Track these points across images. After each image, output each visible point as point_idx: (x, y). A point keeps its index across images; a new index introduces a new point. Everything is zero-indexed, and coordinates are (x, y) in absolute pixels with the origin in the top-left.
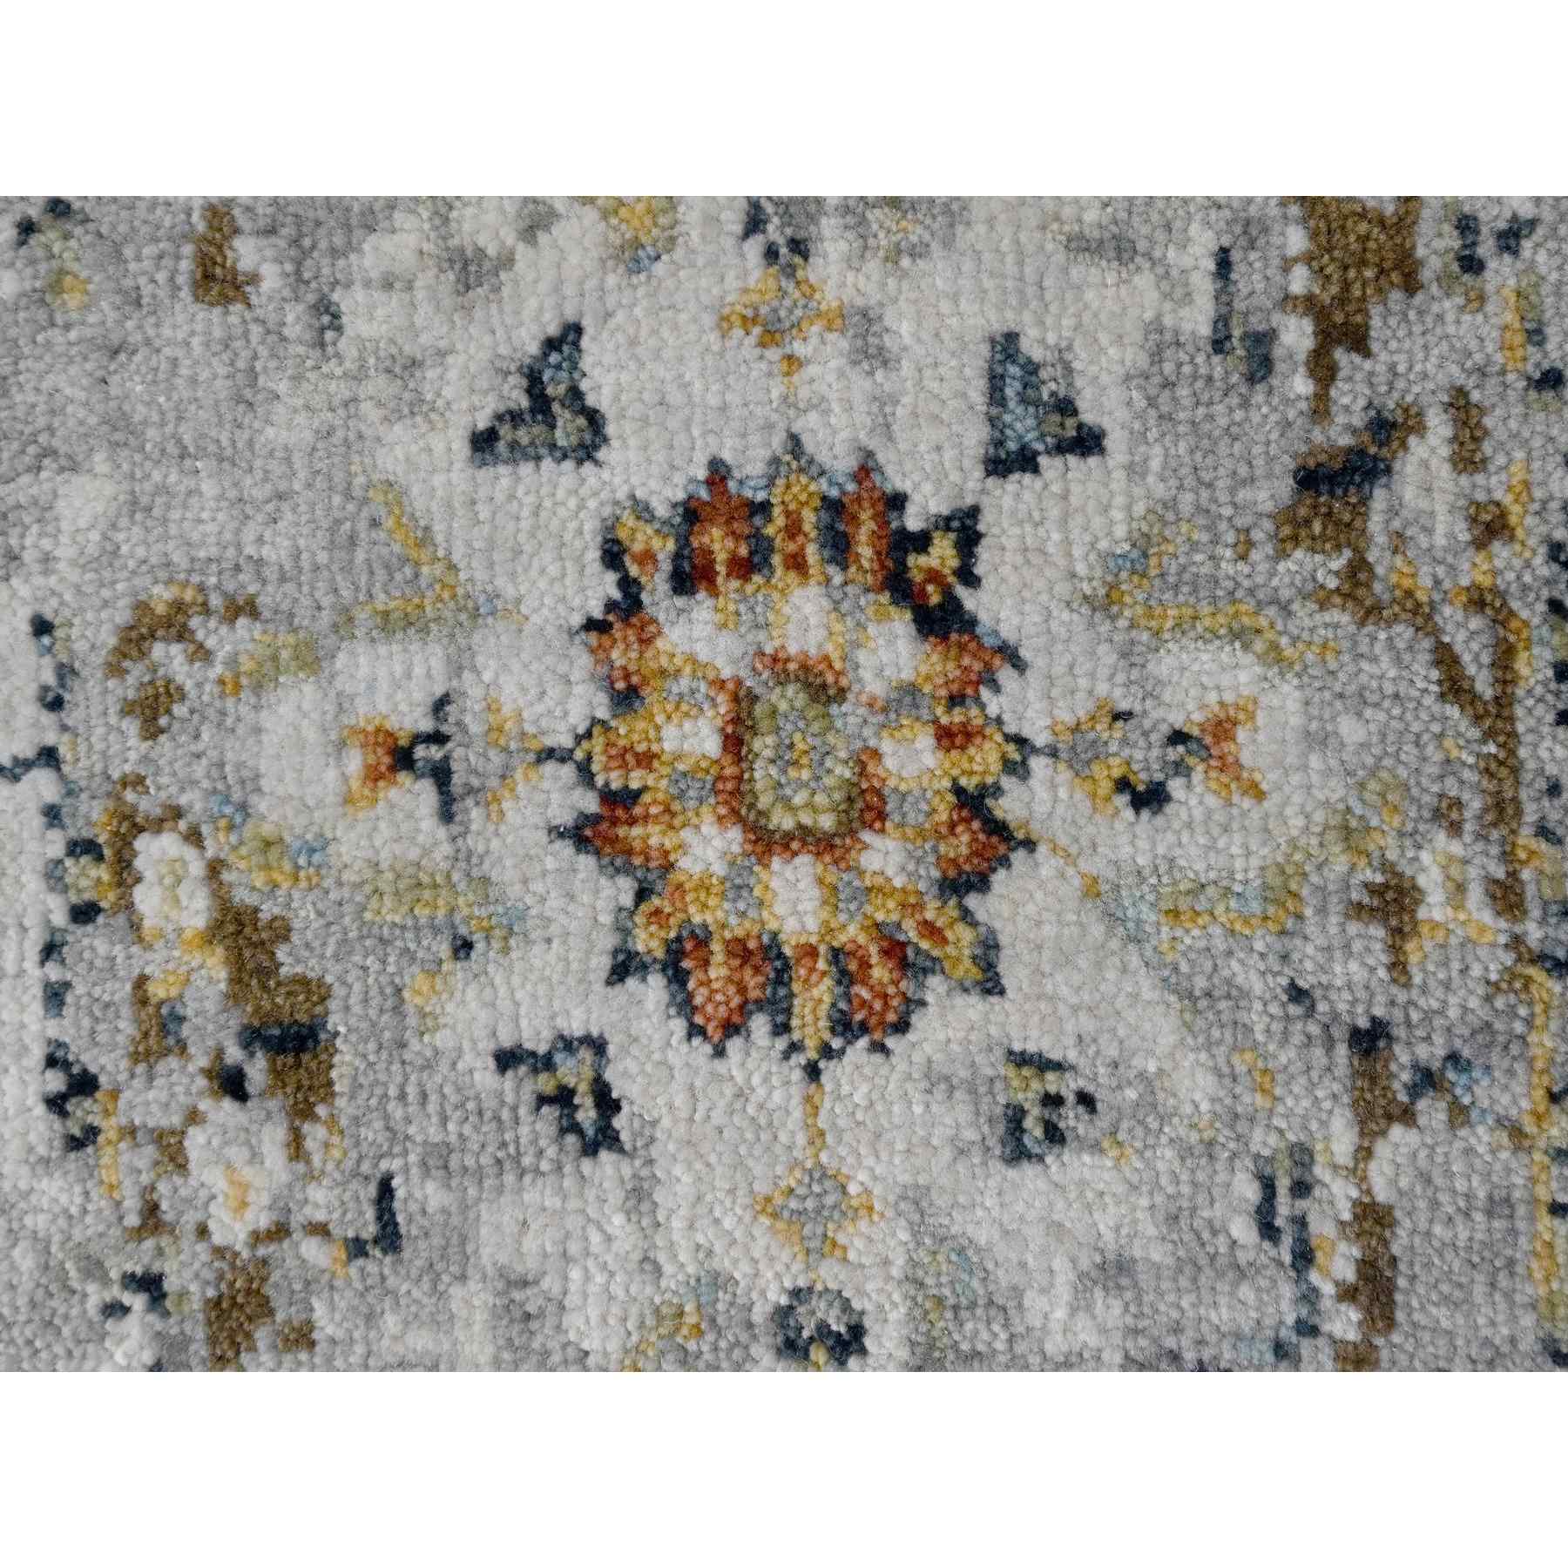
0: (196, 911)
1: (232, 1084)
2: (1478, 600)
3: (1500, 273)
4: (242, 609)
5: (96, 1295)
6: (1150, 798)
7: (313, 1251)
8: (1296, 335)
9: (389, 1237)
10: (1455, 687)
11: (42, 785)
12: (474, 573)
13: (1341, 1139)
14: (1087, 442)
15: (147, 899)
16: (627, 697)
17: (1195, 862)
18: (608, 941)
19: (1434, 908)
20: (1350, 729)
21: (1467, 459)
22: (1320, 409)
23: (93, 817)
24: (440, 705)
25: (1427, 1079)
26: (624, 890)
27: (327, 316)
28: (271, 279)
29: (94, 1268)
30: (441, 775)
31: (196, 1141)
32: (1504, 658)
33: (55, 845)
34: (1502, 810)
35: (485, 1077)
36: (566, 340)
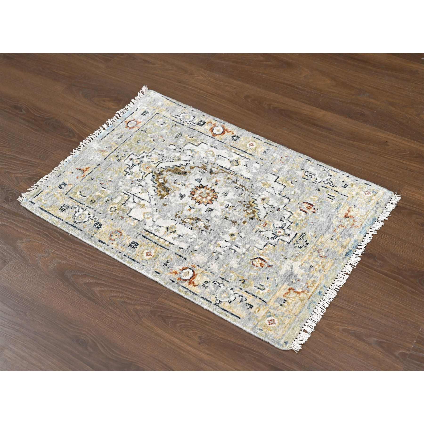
0: (189, 220)
1: (197, 222)
2: (220, 170)
3: (208, 163)
4: (179, 211)
5: (201, 233)
6: (217, 184)
7: (207, 223)
8: (204, 171)
9: (209, 220)
10: (222, 172)
11: (178, 223)
12: (186, 202)
13: (236, 185)
14: (201, 179)
15: (186, 222)
16: (196, 199)
17: (221, 184)
18: (205, 205)
19: (230, 177)
20: (221, 176)
21: (214, 168)
22: (208, 171)
23: (181, 222)
24: (190, 206)
25: (236, 181)
26: (203, 204)
27: (171, 202)
28: (167, 203)
29: (199, 232)
30: (192, 208)
31: (198, 225)
32: (223, 170)
33: (181, 224)
34: (229, 173)
35: (206, 213)
36: (180, 194)
